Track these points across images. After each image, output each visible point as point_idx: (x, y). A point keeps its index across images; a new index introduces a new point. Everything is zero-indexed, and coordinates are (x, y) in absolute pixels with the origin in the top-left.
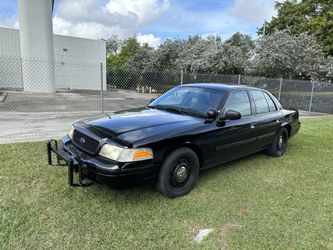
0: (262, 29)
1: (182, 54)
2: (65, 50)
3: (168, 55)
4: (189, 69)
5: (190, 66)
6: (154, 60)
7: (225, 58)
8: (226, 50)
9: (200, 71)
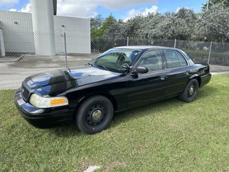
0: (206, 5)
1: (142, 25)
2: (63, 26)
3: (132, 27)
4: (146, 37)
5: (147, 34)
6: (122, 31)
7: (172, 28)
8: (174, 22)
9: (154, 37)
